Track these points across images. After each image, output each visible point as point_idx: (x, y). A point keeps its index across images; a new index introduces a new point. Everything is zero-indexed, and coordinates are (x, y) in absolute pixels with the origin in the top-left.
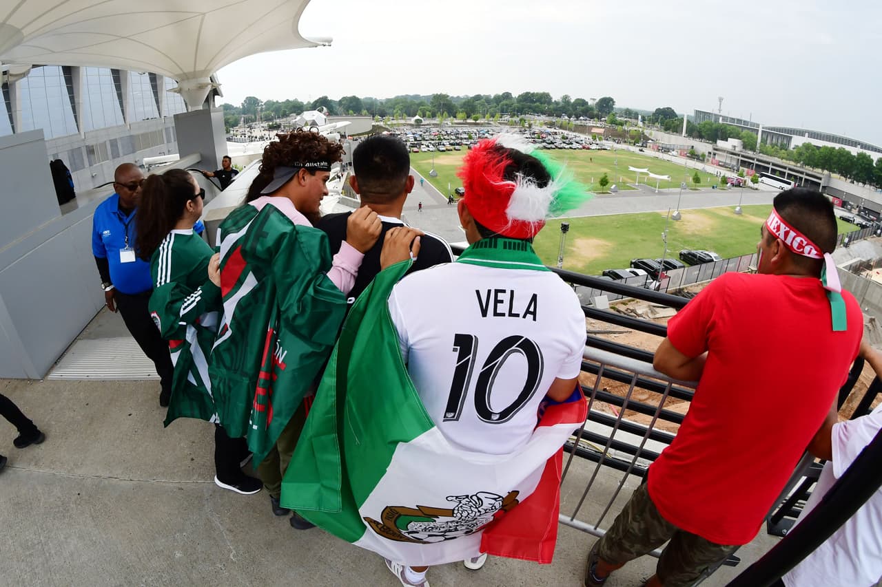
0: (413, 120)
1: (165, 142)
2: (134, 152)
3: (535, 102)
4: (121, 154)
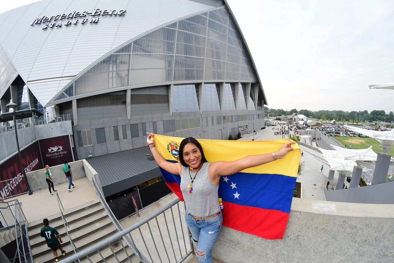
0: (332, 122)
1: (248, 119)
2: (238, 121)
3: (378, 115)
4: (234, 121)
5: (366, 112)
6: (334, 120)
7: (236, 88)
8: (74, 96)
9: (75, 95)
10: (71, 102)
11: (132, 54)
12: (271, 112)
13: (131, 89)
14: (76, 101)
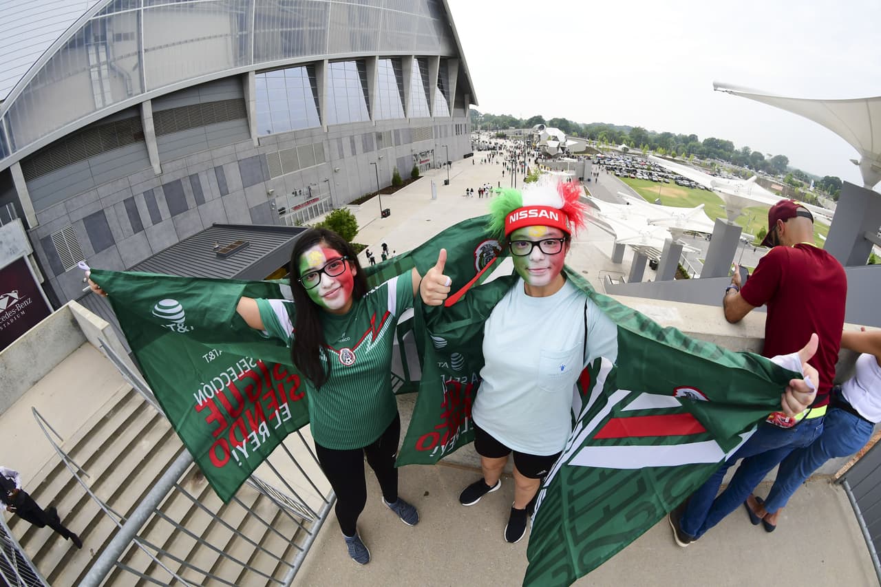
0: (620, 148)
1: (434, 137)
2: (411, 142)
3: (719, 148)
4: (402, 143)
5: (693, 138)
6: (624, 146)
7: (404, 67)
8: (12, 155)
9: (14, 150)
10: (8, 171)
11: (144, 10)
12: (485, 121)
13: (152, 100)
14: (18, 166)
